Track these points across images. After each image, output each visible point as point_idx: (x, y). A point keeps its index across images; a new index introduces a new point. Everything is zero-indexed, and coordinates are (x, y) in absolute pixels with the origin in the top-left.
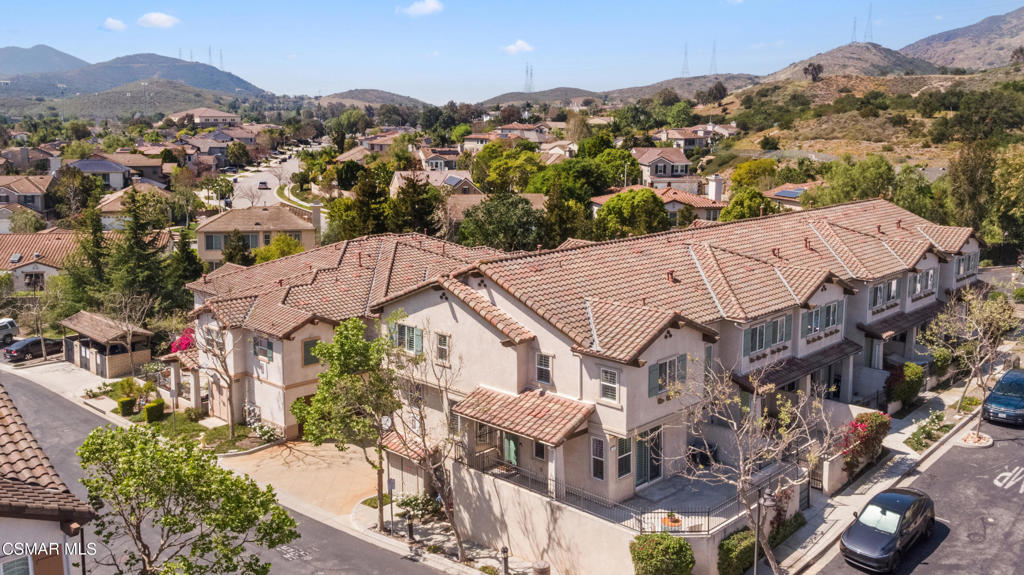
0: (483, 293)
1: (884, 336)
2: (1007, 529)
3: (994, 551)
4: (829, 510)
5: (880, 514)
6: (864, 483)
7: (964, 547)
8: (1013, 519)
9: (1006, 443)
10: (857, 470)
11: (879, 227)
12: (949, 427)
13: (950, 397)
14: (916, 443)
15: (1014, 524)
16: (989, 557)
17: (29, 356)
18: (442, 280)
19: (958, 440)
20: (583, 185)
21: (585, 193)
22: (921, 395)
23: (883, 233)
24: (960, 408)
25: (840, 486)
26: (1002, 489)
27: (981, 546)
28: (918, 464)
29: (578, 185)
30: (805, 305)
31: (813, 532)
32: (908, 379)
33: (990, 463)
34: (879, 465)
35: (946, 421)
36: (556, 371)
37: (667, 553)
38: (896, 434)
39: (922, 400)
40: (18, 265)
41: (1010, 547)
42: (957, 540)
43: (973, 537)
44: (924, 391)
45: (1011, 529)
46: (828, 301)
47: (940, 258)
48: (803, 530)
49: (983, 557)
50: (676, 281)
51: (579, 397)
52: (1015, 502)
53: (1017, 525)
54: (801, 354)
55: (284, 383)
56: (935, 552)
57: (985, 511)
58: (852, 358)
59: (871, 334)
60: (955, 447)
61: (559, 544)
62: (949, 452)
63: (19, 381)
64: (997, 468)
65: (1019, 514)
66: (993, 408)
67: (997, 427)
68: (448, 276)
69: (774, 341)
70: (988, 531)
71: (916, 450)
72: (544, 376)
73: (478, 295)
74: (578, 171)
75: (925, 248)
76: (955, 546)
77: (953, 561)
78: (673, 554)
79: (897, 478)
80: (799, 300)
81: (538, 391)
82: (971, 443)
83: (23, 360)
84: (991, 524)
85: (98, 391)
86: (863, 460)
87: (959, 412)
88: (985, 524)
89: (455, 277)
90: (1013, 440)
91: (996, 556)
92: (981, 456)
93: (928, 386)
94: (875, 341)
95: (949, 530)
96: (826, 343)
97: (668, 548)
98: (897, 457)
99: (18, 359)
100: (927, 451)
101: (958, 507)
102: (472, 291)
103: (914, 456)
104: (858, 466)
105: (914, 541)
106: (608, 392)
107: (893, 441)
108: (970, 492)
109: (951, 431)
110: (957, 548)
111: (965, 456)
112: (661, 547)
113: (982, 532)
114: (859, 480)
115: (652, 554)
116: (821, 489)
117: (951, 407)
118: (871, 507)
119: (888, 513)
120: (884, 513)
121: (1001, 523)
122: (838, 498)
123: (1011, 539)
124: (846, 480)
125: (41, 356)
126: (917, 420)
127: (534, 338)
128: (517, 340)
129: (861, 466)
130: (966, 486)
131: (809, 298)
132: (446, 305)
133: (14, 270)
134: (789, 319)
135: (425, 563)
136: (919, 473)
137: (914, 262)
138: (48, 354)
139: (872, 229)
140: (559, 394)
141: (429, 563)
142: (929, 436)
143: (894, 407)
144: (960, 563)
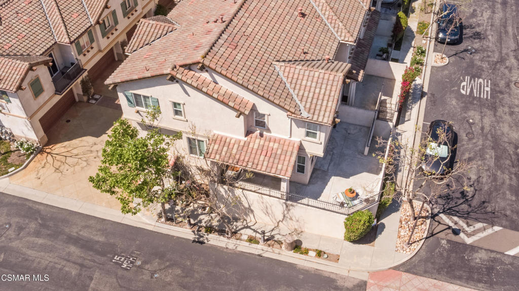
0: (206, 74)
2: (480, 125)
3: (481, 142)
4: (399, 138)
6: (406, 111)
7: (468, 144)
8: (480, 117)
9: (454, 58)
19: (431, 62)
28: (423, 87)
36: (270, 122)
37: (365, 224)
41: (486, 137)
42: (463, 140)
43: (469, 136)
45: (482, 124)
49: (478, 148)
50: (303, 15)
51: (289, 137)
52: (476, 104)
53: (483, 120)
55: (27, 115)
56: (458, 153)
57: (466, 115)
60: (432, 67)
61: (291, 219)
62: (431, 71)
64: (458, 80)
65: (481, 112)
70: (473, 129)
72: (261, 124)
73: (202, 77)
76: (464, 144)
77: (467, 155)
79: (419, 102)
80: (366, 7)
81: (257, 133)
82: (440, 63)
84: (473, 124)
90: (455, 55)
92: (447, 72)
95: (457, 134)
98: (413, 84)
100: (422, 75)
101: (454, 115)
102: (196, 75)
103: (419, 80)
106: (311, 135)
108: (454, 103)
109: (426, 55)
110: (465, 146)
111: (440, 74)
113: (471, 131)
115: (358, 228)
117: (417, 33)
119: (441, 146)
120: (439, 146)
121: (476, 121)
122: (399, 127)
123: (485, 131)
127: (254, 105)
128: (247, 113)
130: (450, 98)
135: (209, 243)
136: (426, 93)
140: (273, 135)
141: (212, 242)
144: (470, 156)
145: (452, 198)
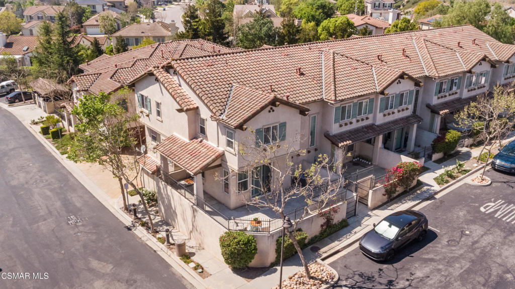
0: (175, 78)
1: (441, 112)
2: (476, 239)
3: (461, 252)
4: (366, 218)
5: (388, 227)
6: (396, 203)
7: (442, 248)
8: (483, 233)
9: (499, 184)
10: (395, 195)
11: (459, 43)
12: (466, 171)
13: (476, 152)
14: (440, 181)
15: (482, 236)
16: (457, 255)
17: (17, 101)
18: (153, 69)
19: (469, 180)
20: (320, 14)
21: (322, 18)
22: (460, 149)
23: (461, 47)
24: (478, 160)
25: (380, 203)
26: (484, 213)
27: (454, 248)
28: (436, 193)
29: (317, 13)
30: (382, 93)
31: (350, 232)
32: (447, 141)
33: (483, 196)
34: (410, 193)
35: (466, 167)
36: (207, 129)
37: (239, 244)
38: (432, 173)
39: (459, 152)
40: (26, 52)
41: (473, 251)
42: (439, 243)
43: (451, 242)
44: (463, 146)
45: (479, 238)
46: (402, 90)
47: (492, 65)
48: (345, 229)
49: (452, 255)
50: (302, 74)
51: (216, 145)
52: (489, 222)
53: (484, 236)
54: (378, 123)
56: (421, 250)
57: (466, 227)
58: (415, 126)
59: (434, 110)
60: (466, 184)
61: (197, 230)
62: (460, 187)
63: (8, 114)
64: (486, 200)
65: (489, 230)
66: (498, 162)
67: (498, 173)
68: (158, 67)
69: (360, 114)
70: (463, 239)
71: (439, 184)
72: (203, 131)
73: (173, 80)
74: (318, 6)
75: (480, 58)
76: (437, 247)
77: (431, 256)
78: (242, 245)
79: (419, 201)
80: (379, 89)
81: (199, 140)
82: (476, 183)
83: (14, 102)
84: (467, 235)
85: (38, 121)
86: (400, 190)
87: (478, 162)
88: (463, 234)
89: (162, 68)
90: (505, 182)
91: (461, 255)
92: (479, 191)
93: (466, 144)
94: (436, 115)
95: (437, 236)
96: (398, 116)
97: (240, 241)
98: (425, 188)
99: (12, 102)
100: (446, 185)
101: (450, 222)
102: (171, 77)
103: (437, 187)
104: (395, 193)
105: (406, 244)
106: (230, 144)
107: (427, 178)
108: (461, 214)
109: (467, 174)
110: (437, 249)
111: (469, 190)
112: (236, 240)
113: (458, 240)
114: (395, 200)
115: (230, 244)
116: (367, 205)
117: (475, 158)
118: (383, 221)
119: (393, 226)
120: (390, 226)
121: (474, 235)
122: (376, 212)
123: (476, 245)
124: (386, 200)
125: (22, 101)
126: (446, 166)
127: (197, 108)
128: (185, 108)
129: (397, 193)
130: (461, 209)
131: (385, 89)
132: (158, 84)
133: (24, 55)
134: (372, 101)
135: (134, 232)
136: (435, 199)
137: (471, 67)
138: (26, 100)
139: (454, 45)
140: (209, 143)
142: (451, 176)
143: (436, 156)
144: (435, 258)
145: (374, 281)
